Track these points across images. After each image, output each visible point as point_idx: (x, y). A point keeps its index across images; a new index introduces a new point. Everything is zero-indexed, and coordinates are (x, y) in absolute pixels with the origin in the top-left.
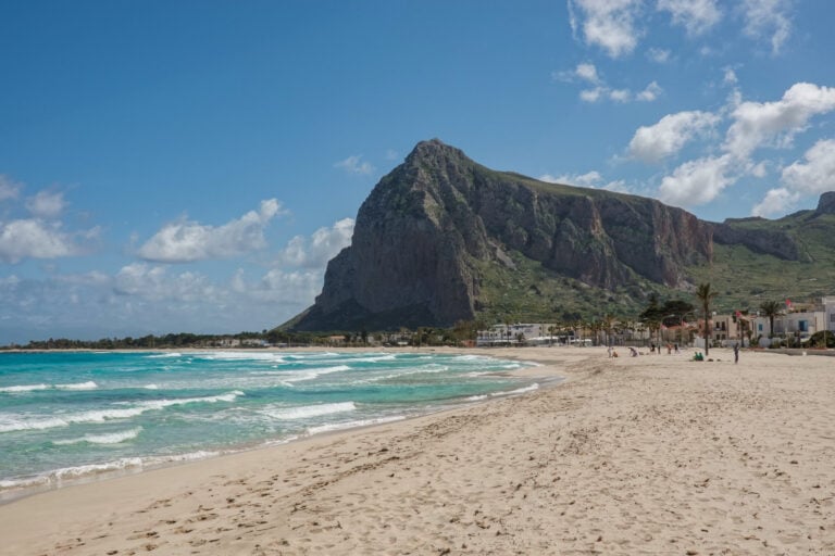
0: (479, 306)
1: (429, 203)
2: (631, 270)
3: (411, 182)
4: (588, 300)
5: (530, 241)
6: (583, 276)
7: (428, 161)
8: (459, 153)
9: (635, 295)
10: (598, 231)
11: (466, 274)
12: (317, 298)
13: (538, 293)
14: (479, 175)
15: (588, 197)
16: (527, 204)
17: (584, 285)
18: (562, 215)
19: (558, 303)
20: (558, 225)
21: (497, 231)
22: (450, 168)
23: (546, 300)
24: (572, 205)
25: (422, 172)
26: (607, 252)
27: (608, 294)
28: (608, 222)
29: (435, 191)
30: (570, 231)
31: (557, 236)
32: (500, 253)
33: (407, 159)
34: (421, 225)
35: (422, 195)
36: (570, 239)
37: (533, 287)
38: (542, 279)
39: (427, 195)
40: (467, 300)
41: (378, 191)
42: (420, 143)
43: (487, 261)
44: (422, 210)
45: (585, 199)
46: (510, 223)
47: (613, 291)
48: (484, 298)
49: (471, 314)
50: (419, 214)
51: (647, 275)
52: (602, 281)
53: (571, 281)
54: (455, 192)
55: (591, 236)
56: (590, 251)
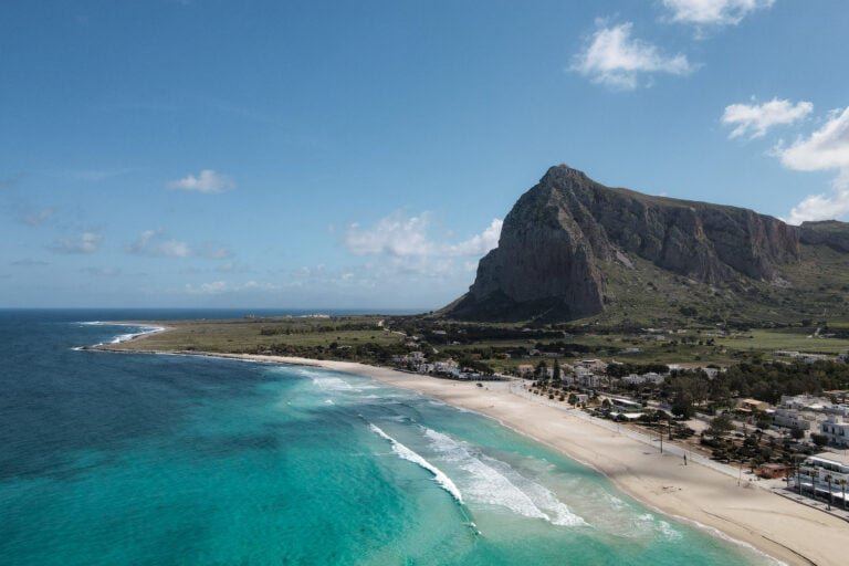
0: (607, 301)
1: (562, 216)
2: (731, 269)
3: (546, 199)
4: (697, 295)
5: (643, 246)
6: (690, 274)
7: (558, 181)
8: (582, 174)
9: (737, 290)
10: (701, 236)
11: (595, 275)
12: (471, 287)
13: (655, 289)
14: (599, 193)
15: (693, 209)
16: (640, 215)
17: (692, 282)
18: (670, 224)
19: (673, 297)
20: (666, 232)
21: (616, 237)
22: (576, 187)
23: (663, 296)
24: (677, 215)
25: (554, 191)
26: (711, 254)
27: (713, 290)
28: (708, 228)
29: (565, 205)
30: (678, 237)
31: (666, 240)
32: (620, 256)
33: (542, 181)
34: (557, 234)
35: (557, 210)
36: (678, 243)
37: (650, 284)
38: (656, 276)
39: (561, 210)
40: (598, 295)
41: (518, 206)
42: (552, 168)
43: (609, 261)
44: (557, 222)
45: (689, 211)
46: (626, 230)
47: (717, 286)
48: (611, 295)
49: (602, 307)
50: (555, 225)
51: (745, 273)
52: (707, 277)
53: (680, 278)
54: (581, 206)
55: (696, 241)
56: (696, 253)
